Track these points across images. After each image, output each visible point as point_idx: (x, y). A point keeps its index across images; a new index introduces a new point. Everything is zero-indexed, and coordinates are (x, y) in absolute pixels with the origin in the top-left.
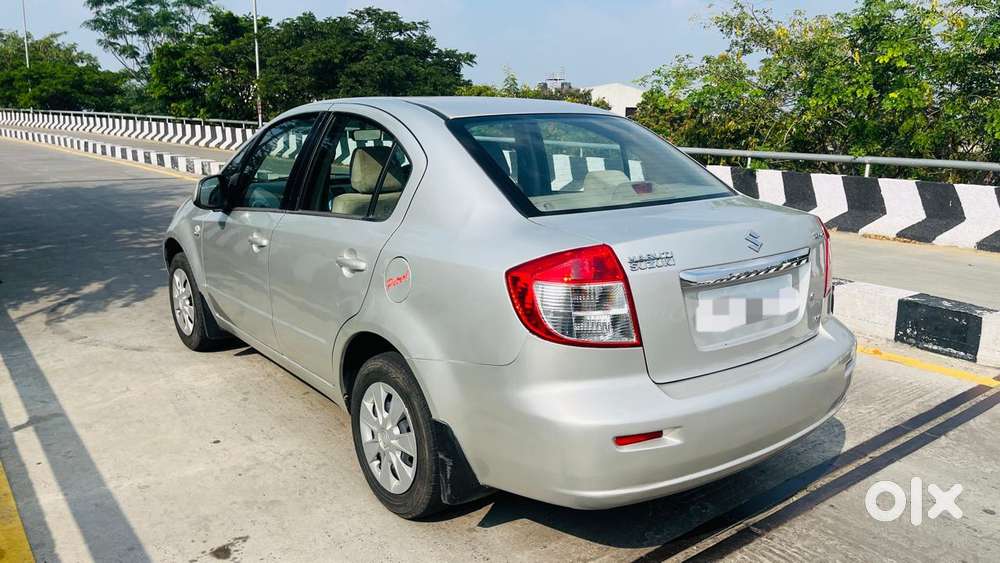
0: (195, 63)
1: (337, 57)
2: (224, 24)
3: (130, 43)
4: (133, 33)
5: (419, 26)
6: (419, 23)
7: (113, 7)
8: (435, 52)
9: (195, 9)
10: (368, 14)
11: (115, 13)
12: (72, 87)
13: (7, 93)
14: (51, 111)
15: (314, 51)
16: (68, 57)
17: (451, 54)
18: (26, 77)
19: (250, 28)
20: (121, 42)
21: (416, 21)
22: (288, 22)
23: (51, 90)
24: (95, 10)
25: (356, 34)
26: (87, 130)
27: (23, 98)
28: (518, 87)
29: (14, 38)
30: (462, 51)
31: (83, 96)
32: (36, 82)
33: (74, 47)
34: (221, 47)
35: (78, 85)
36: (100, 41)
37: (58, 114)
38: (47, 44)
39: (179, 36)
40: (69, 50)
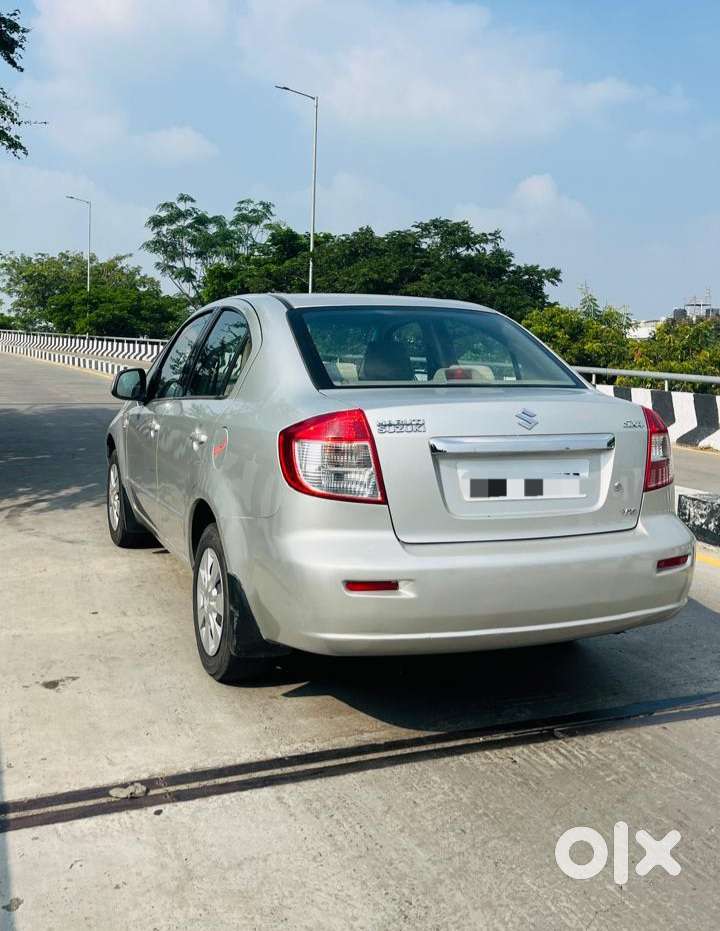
0: (246, 286)
1: (391, 277)
2: (282, 242)
3: (188, 266)
4: (191, 255)
5: (490, 237)
6: (490, 234)
7: (174, 227)
8: (512, 268)
9: (253, 227)
10: (436, 227)
11: (174, 233)
12: (129, 312)
13: (66, 318)
14: (105, 337)
15: (365, 270)
16: (131, 280)
17: (532, 270)
18: (85, 302)
19: (306, 247)
20: (179, 265)
21: (487, 232)
22: (344, 238)
23: (108, 315)
24: (156, 230)
25: (416, 250)
26: (138, 358)
27: (80, 324)
28: (601, 309)
29: (78, 260)
30: (545, 266)
31: (138, 322)
32: (95, 306)
33: (137, 270)
34: (273, 268)
35: (135, 311)
36: (158, 264)
37: (112, 341)
38: (111, 266)
39: (238, 256)
40: (132, 274)
